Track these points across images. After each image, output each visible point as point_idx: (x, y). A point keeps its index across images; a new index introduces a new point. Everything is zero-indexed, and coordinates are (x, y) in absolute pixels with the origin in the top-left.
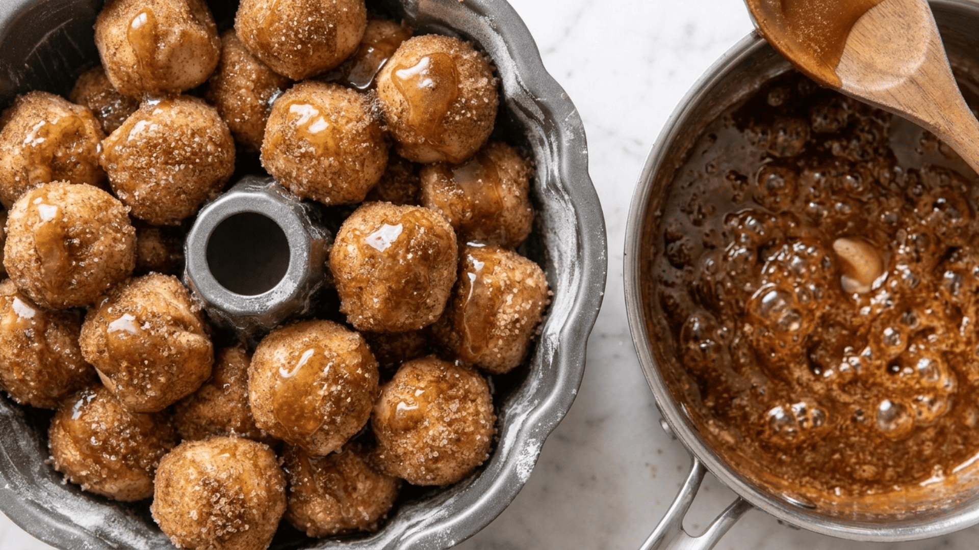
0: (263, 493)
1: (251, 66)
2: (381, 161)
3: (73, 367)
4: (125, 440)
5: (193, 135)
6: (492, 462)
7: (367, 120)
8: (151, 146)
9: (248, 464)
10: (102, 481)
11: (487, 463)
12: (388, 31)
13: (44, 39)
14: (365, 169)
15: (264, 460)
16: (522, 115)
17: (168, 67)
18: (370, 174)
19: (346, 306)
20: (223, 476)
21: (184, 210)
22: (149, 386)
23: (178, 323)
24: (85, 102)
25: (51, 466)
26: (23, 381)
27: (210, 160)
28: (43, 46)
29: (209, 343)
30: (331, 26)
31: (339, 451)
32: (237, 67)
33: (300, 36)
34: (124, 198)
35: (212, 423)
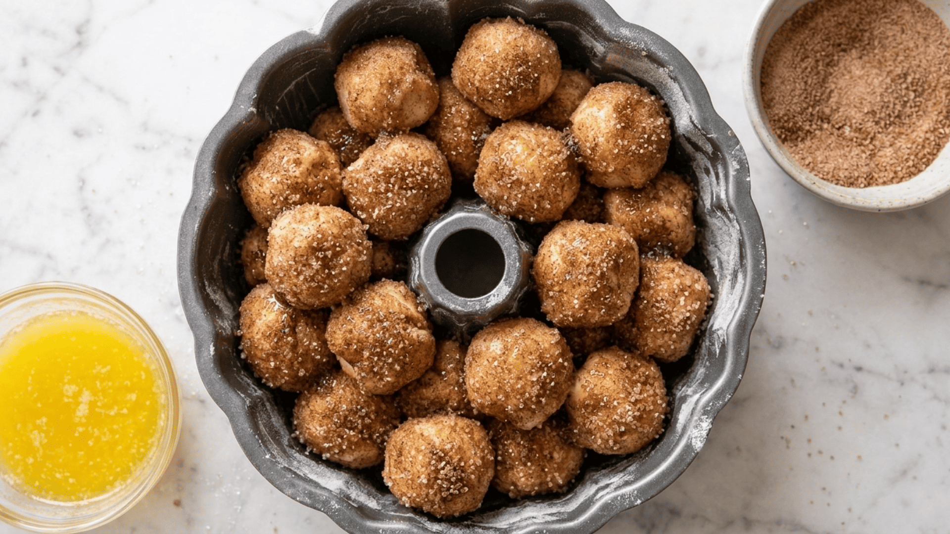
0: (479, 462)
1: (465, 109)
2: (575, 187)
3: (318, 357)
4: (362, 418)
5: (422, 165)
6: (667, 434)
7: (566, 153)
8: (388, 174)
9: (466, 437)
10: (342, 451)
11: (662, 436)
12: (578, 79)
13: (291, 87)
14: (565, 192)
15: (478, 434)
16: (689, 148)
17: (401, 109)
18: (567, 197)
19: (548, 305)
20: (448, 446)
21: (411, 227)
22: (386, 373)
23: (409, 320)
24: (325, 137)
25: (296, 439)
26: (277, 369)
27: (435, 186)
28: (290, 91)
29: (433, 338)
30: (536, 75)
31: (540, 427)
32: (453, 109)
33: (512, 83)
34: (363, 217)
35: (433, 403)
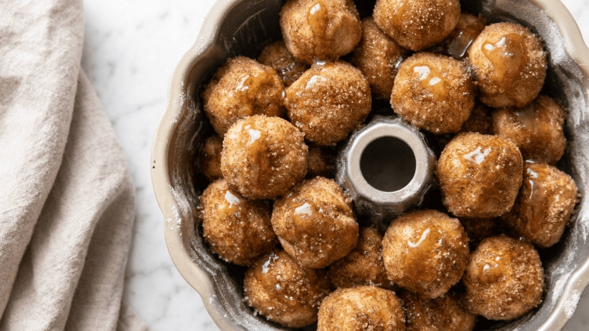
0: (394, 323)
1: (384, 42)
2: (472, 104)
3: (264, 238)
4: (300, 287)
5: (349, 85)
6: (544, 305)
7: (466, 77)
8: (322, 91)
9: (385, 304)
10: (282, 313)
11: (540, 306)
12: (472, 20)
13: (246, 22)
14: (464, 110)
15: (394, 301)
16: (563, 76)
17: (333, 40)
18: (465, 114)
19: (449, 200)
20: (370, 311)
21: (340, 135)
22: (321, 251)
23: (339, 209)
24: (271, 64)
25: (246, 303)
26: (232, 247)
27: (360, 102)
28: (245, 26)
29: (357, 224)
30: (442, 14)
31: (443, 296)
32: (374, 43)
33: (423, 20)
34: (301, 127)
35: (356, 276)
